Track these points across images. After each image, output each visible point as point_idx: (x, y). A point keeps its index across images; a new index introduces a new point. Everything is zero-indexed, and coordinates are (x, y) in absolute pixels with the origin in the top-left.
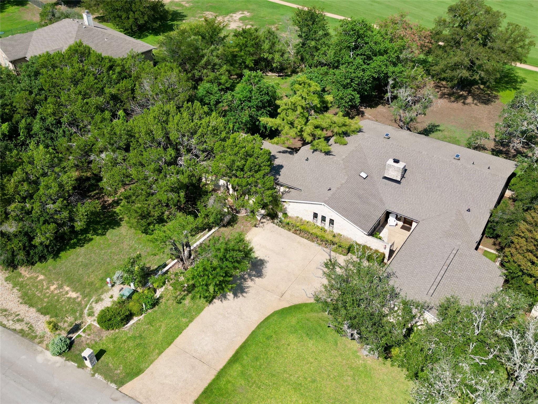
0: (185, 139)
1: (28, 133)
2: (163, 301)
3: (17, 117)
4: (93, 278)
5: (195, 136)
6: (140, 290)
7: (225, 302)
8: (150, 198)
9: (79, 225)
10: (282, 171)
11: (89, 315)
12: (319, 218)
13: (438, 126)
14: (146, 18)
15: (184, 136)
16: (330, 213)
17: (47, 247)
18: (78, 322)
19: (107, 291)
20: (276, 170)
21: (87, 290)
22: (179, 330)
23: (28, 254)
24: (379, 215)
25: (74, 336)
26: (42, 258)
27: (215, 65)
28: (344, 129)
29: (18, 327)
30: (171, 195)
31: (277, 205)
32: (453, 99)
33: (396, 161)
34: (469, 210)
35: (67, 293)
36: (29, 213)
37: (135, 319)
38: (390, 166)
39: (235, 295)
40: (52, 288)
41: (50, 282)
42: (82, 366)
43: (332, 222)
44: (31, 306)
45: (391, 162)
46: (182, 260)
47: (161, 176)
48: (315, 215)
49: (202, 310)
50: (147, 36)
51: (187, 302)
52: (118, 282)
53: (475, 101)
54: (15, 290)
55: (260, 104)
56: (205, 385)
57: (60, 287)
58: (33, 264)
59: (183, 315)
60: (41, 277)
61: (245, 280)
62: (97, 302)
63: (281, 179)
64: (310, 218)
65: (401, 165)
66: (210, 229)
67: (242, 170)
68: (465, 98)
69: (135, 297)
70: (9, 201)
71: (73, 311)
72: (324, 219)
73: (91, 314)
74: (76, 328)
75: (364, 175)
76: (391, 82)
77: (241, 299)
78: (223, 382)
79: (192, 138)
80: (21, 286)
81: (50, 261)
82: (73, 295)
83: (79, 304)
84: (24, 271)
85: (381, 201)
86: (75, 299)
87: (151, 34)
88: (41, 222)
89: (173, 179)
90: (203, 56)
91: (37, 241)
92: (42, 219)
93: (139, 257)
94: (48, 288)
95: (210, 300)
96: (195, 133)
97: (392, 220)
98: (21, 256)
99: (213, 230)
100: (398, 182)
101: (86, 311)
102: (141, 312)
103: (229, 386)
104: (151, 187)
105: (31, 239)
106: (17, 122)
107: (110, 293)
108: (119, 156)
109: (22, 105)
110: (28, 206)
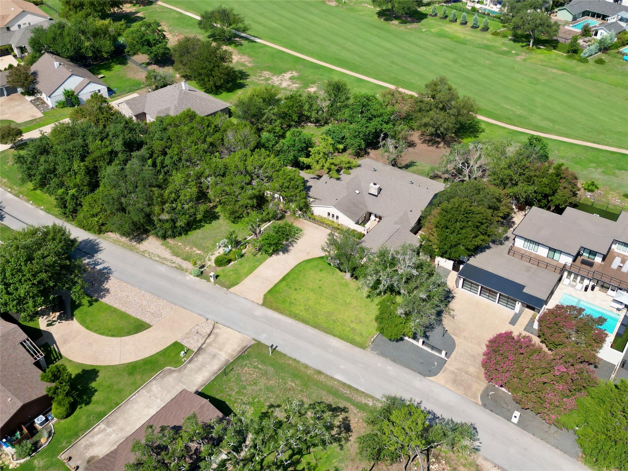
0: (256, 170)
1: (162, 165)
2: (246, 255)
3: (155, 156)
4: (207, 244)
5: (262, 169)
6: (234, 250)
7: (278, 256)
8: (237, 203)
9: (199, 217)
10: (311, 189)
11: (209, 261)
12: (331, 215)
13: (416, 162)
14: (222, 81)
15: (255, 168)
16: (336, 212)
17: (183, 228)
18: (203, 264)
19: (216, 250)
20: (308, 188)
21: (206, 250)
22: (255, 267)
23: (173, 232)
24: (363, 214)
25: (203, 270)
26: (180, 234)
27: (272, 120)
28: (348, 165)
29: (173, 265)
30: (249, 201)
31: (308, 208)
32: (430, 144)
33: (375, 184)
34: (411, 211)
35: (195, 251)
36: (174, 209)
37: (232, 263)
38: (371, 187)
39: (284, 253)
40: (187, 249)
41: (185, 246)
42: (209, 280)
43: (337, 217)
44: (178, 256)
45: (372, 184)
46: (256, 234)
47: (243, 191)
48: (329, 214)
49: (267, 259)
50: (222, 93)
51: (259, 255)
52: (222, 246)
53: (445, 146)
54: (167, 249)
55: (300, 149)
56: (269, 289)
57: (191, 248)
58: (174, 237)
59: (257, 261)
60: (180, 244)
61: (289, 246)
62: (212, 255)
63: (311, 193)
64: (326, 216)
65: (377, 186)
66: (270, 221)
67: (288, 188)
68: (439, 143)
69: (231, 252)
70: (164, 203)
71: (200, 259)
72: (333, 216)
73: (210, 260)
74: (203, 266)
75: (357, 192)
76: (382, 135)
77: (286, 255)
78: (277, 288)
79: (260, 169)
80: (171, 248)
81: (183, 236)
82: (199, 252)
83: (203, 256)
84: (170, 241)
85: (366, 206)
86: (200, 254)
87: (224, 91)
88: (181, 214)
89: (250, 192)
90: (264, 114)
91: (178, 224)
92: (181, 213)
93: (234, 232)
94: (185, 249)
95: (271, 255)
96: (262, 166)
97: (373, 217)
98: (170, 233)
99: (271, 222)
100: (376, 196)
101: (207, 259)
102: (235, 259)
103: (280, 290)
104: (237, 197)
105: (175, 223)
106: (155, 159)
107: (218, 251)
108: (219, 179)
109: (158, 148)
110: (174, 205)
